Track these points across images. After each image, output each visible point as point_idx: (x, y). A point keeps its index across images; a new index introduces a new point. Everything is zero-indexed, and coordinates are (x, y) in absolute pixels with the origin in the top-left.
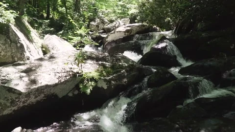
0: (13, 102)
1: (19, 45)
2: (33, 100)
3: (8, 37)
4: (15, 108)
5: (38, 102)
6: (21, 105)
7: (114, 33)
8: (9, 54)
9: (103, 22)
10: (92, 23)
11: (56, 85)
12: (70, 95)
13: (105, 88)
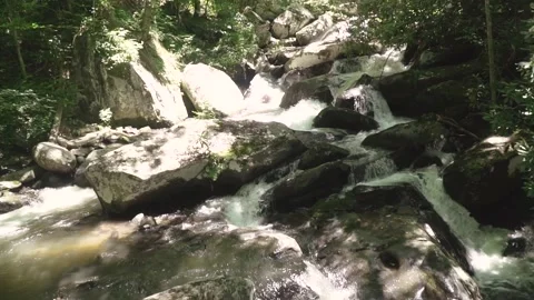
0: (134, 189)
1: (144, 93)
2: (154, 186)
3: (130, 83)
4: (137, 194)
5: (160, 188)
6: (143, 191)
7: (301, 55)
8: (132, 106)
9: (298, 18)
10: (278, 20)
11: (178, 170)
12: (200, 177)
13: (239, 170)
